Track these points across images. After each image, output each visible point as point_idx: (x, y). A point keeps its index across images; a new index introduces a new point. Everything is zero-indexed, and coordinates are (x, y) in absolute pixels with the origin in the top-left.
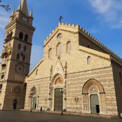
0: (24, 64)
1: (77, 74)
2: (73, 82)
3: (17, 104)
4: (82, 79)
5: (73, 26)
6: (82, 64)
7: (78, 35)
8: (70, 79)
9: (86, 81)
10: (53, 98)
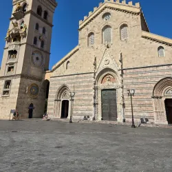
0: (42, 52)
1: (142, 70)
2: (135, 81)
3: (34, 111)
4: (151, 77)
5: (130, 3)
6: (150, 56)
7: (139, 17)
8: (128, 76)
9: (158, 80)
10: (100, 103)
